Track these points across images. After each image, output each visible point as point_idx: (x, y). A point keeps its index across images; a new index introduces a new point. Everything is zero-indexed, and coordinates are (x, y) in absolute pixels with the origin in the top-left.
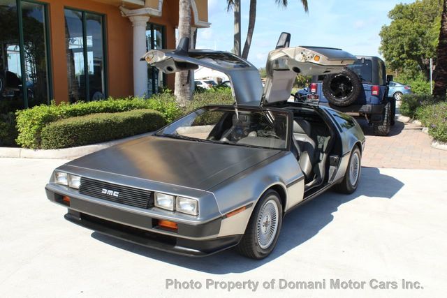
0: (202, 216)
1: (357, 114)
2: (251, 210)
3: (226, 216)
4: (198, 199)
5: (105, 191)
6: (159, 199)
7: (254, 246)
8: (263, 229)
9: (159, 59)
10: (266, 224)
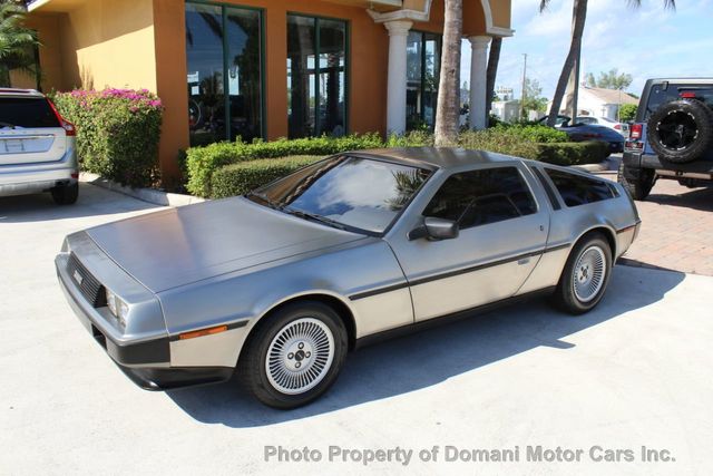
0: (129, 333)
3: (177, 338)
5: (76, 274)
6: (109, 296)
8: (290, 363)
10: (299, 355)
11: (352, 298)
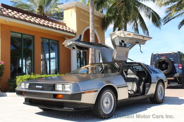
0: (72, 91)
1: (173, 78)
2: (97, 93)
3: (84, 93)
4: (71, 84)
5: (37, 87)
6: (57, 86)
7: (99, 110)
8: (105, 105)
9: (69, 44)
10: (107, 103)
11: (117, 88)
